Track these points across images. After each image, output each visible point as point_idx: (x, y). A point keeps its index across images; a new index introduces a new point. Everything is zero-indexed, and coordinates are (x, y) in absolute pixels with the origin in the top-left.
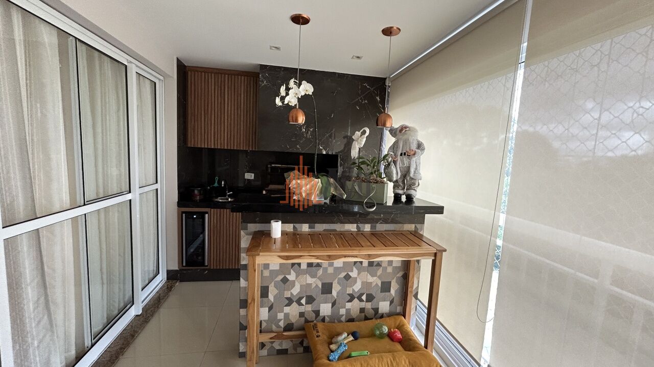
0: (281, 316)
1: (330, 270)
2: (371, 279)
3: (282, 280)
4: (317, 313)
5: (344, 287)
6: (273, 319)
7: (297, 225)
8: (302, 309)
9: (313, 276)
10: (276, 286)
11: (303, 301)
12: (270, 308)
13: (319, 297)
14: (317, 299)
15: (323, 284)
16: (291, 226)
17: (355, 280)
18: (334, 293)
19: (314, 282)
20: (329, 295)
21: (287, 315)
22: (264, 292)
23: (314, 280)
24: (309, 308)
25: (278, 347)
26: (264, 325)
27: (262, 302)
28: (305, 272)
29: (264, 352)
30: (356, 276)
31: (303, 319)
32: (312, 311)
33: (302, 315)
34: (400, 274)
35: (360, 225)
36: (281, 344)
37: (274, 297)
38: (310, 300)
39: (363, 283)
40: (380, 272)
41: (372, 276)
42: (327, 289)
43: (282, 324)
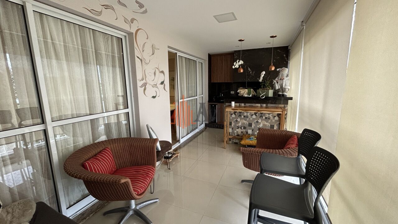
0: (235, 132)
1: (251, 119)
2: (266, 123)
3: (236, 121)
4: (247, 132)
5: (256, 126)
6: (233, 132)
7: (240, 104)
8: (242, 130)
9: (246, 120)
10: (234, 122)
11: (242, 128)
12: (232, 129)
13: (248, 127)
14: (247, 128)
15: (249, 123)
16: (238, 104)
17: (260, 123)
18: (253, 127)
19: (246, 122)
20: (251, 127)
21: (237, 132)
22: (231, 124)
23: (246, 121)
24: (244, 130)
25: (235, 142)
26: (230, 134)
27: (230, 127)
28: (243, 119)
29: (231, 142)
30: (260, 122)
31: (242, 134)
32: (246, 132)
33: (242, 132)
34: (278, 123)
35: (262, 104)
36: (235, 141)
37: (234, 126)
38: (245, 128)
39: (263, 124)
40: (270, 121)
41: (267, 122)
42: (250, 125)
43: (236, 134)
